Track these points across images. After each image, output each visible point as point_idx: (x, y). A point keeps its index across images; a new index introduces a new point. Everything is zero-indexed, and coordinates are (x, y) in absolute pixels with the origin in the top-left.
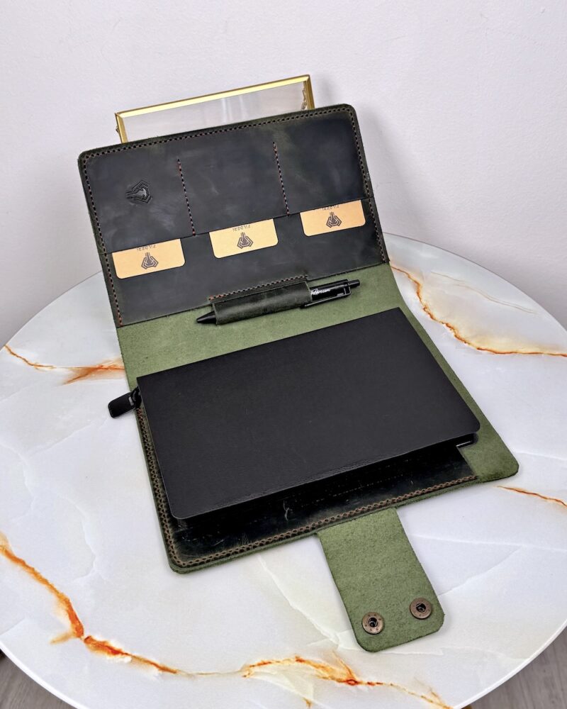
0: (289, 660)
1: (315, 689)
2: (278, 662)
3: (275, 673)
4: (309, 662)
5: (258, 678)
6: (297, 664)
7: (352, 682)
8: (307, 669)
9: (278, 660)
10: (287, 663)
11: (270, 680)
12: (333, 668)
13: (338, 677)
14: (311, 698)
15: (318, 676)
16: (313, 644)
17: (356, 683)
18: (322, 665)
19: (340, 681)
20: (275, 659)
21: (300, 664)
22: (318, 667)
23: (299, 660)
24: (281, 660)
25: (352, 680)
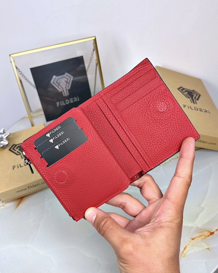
0: (190, 241)
1: (206, 244)
2: (188, 244)
3: (190, 248)
4: (196, 238)
5: (188, 254)
6: (193, 241)
8: (198, 240)
9: (187, 244)
10: (191, 243)
11: (190, 252)
12: (203, 233)
13: (207, 235)
14: (207, 247)
15: (202, 239)
16: (191, 231)
17: (213, 233)
18: (200, 235)
19: (209, 236)
21: (195, 240)
22: (199, 237)
23: (193, 239)
24: (188, 243)
25: (211, 233)
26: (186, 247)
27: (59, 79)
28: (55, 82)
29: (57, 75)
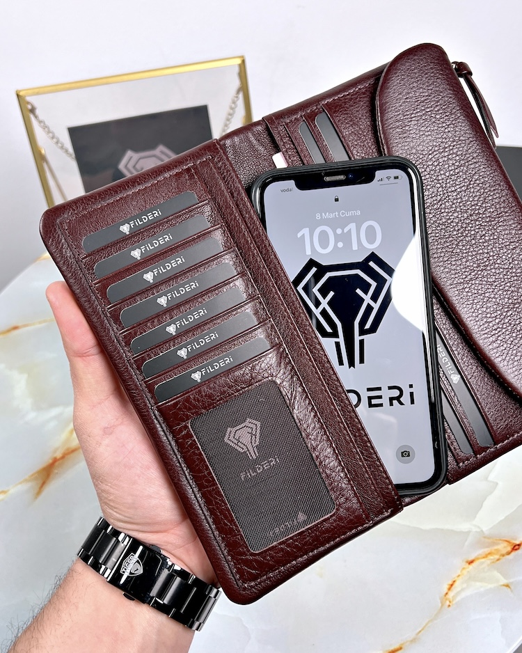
0: (464, 568)
1: (501, 573)
2: (459, 576)
3: (464, 586)
4: (477, 558)
6: (472, 566)
7: (516, 547)
8: (483, 563)
9: (457, 575)
10: (465, 572)
11: (463, 595)
12: (496, 547)
13: (504, 552)
14: (505, 581)
15: (493, 562)
16: (467, 543)
17: (519, 545)
18: (487, 553)
19: (509, 553)
20: (454, 576)
21: (473, 564)
22: (486, 556)
23: (471, 562)
24: (459, 573)
25: (515, 546)
26: (454, 581)
27: (141, 161)
28: (130, 166)
29: (136, 150)
